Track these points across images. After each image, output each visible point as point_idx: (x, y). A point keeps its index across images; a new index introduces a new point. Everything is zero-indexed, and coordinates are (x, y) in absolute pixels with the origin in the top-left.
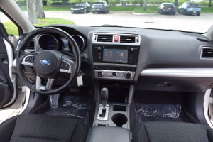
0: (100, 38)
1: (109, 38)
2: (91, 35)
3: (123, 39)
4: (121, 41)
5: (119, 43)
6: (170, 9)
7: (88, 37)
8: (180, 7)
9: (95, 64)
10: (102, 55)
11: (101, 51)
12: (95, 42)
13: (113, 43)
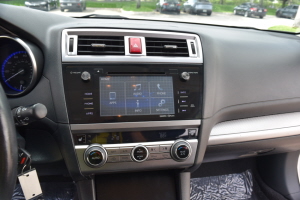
0: (86, 43)
1: (114, 43)
2: (57, 35)
3: (155, 45)
4: (150, 52)
5: (144, 58)
6: (172, 6)
7: (47, 42)
8: (185, 4)
9: (75, 127)
10: (96, 99)
11: (93, 85)
12: (70, 56)
13: (127, 57)
